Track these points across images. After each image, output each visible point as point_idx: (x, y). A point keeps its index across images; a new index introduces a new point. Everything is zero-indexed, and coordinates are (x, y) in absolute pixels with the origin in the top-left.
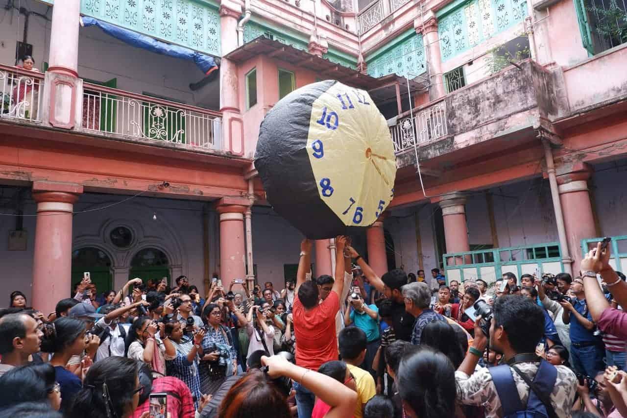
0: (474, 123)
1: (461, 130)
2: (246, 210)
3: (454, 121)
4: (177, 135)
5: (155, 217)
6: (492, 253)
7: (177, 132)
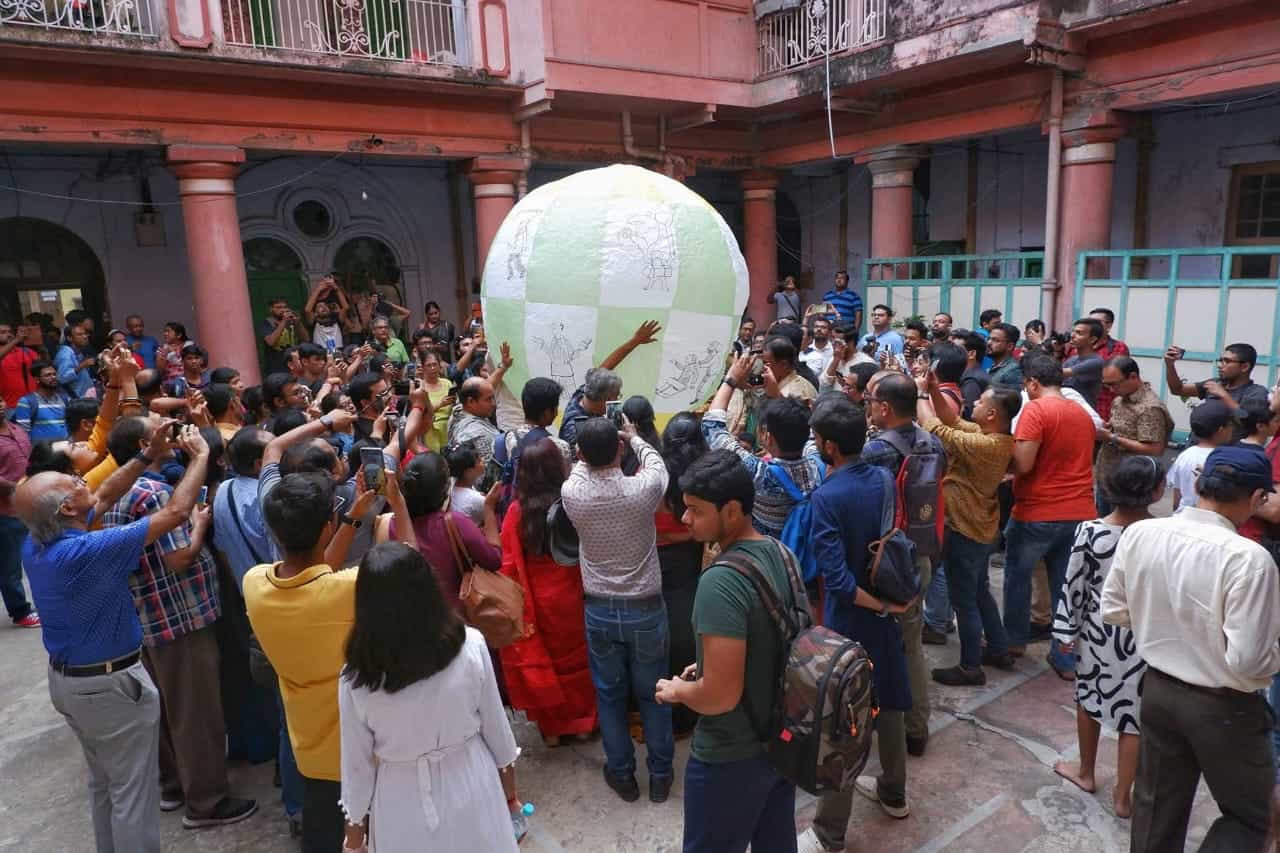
0: (931, 19)
1: (908, 31)
2: (519, 177)
3: (898, 12)
4: (386, 41)
5: (365, 196)
6: (941, 262)
7: (386, 36)
